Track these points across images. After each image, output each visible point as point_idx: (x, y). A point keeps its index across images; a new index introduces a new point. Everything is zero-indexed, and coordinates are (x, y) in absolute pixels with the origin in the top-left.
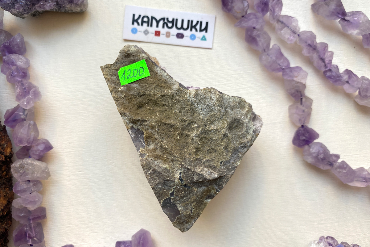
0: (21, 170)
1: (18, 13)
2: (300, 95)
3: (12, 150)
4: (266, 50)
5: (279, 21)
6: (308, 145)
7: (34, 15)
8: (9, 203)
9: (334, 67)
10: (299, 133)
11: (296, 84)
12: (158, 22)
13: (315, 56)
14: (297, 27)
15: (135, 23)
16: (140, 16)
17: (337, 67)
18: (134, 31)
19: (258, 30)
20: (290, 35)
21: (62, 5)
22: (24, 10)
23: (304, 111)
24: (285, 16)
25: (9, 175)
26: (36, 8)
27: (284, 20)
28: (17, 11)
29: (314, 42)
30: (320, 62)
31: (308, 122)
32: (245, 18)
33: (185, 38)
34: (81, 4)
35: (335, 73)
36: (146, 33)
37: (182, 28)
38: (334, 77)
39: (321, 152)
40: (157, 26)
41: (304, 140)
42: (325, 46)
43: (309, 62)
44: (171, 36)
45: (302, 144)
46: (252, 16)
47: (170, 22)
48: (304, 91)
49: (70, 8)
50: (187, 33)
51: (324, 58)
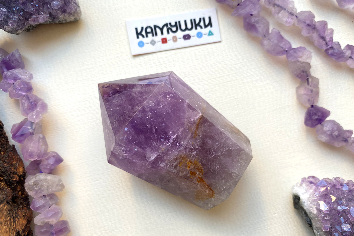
0: (35, 187)
1: (12, 30)
2: (306, 75)
3: (24, 169)
4: (266, 36)
5: (275, 5)
6: (320, 124)
7: (28, 30)
8: (29, 223)
9: (336, 44)
10: (311, 113)
11: (301, 65)
12: (162, 30)
14: (294, 8)
17: (339, 44)
18: (141, 44)
19: (256, 17)
20: (288, 18)
21: (55, 16)
22: (18, 26)
23: (312, 91)
25: (25, 194)
26: (30, 22)
27: (280, 3)
28: (11, 28)
29: (313, 21)
30: (321, 40)
31: (317, 102)
32: (241, 5)
33: (192, 38)
34: (74, 13)
35: (337, 50)
36: (153, 43)
37: (186, 28)
38: (337, 53)
39: (335, 129)
41: (317, 119)
42: (325, 24)
43: (310, 41)
44: (178, 40)
45: (315, 124)
46: (247, 3)
47: (173, 26)
48: (309, 71)
49: (64, 18)
51: (324, 36)
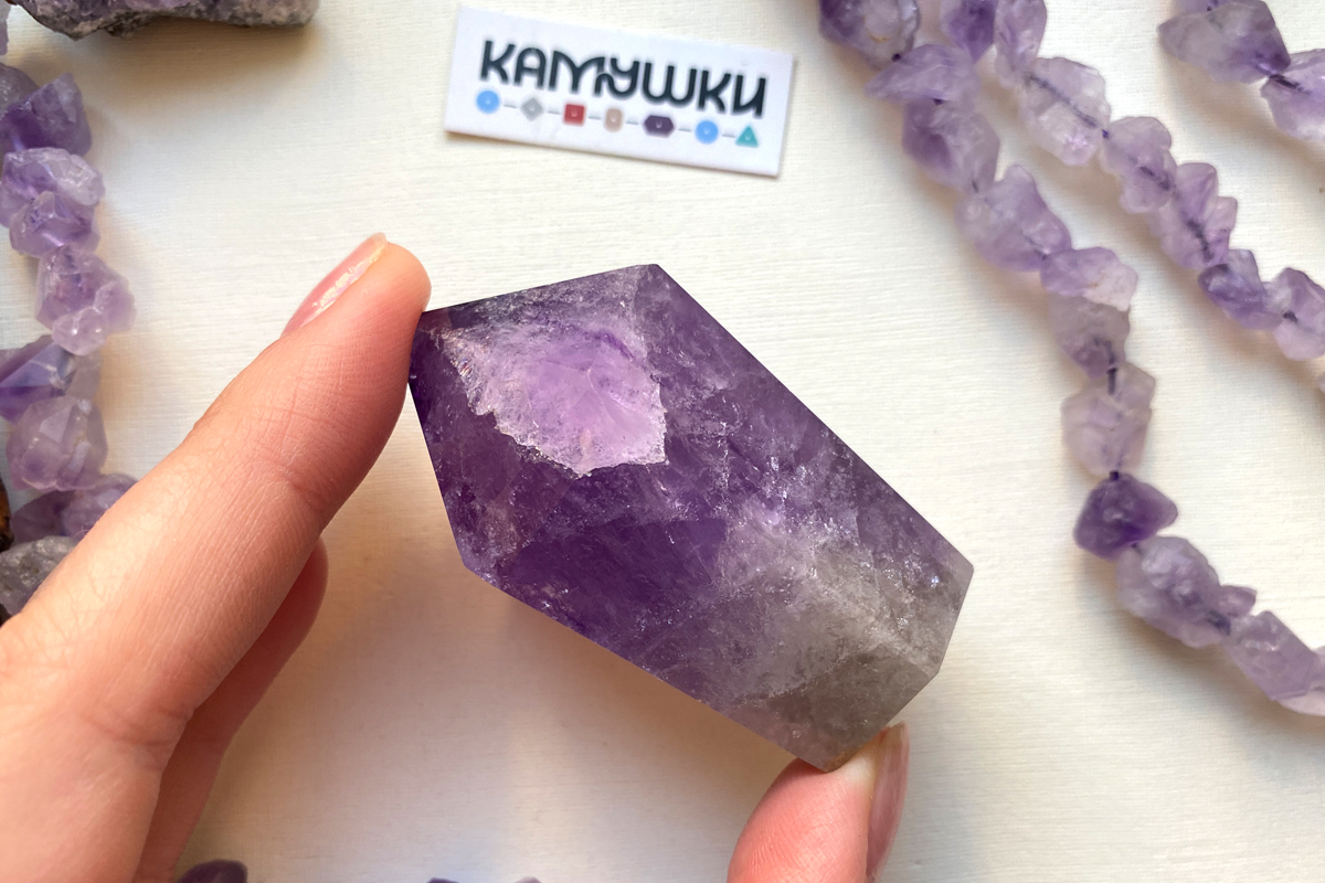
2: (1105, 355)
4: (981, 186)
5: (1031, 78)
6: (1134, 546)
7: (116, 30)
9: (1240, 258)
10: (1101, 501)
11: (1091, 314)
12: (577, 72)
13: (1167, 212)
14: (1101, 103)
15: (494, 75)
16: (511, 48)
17: (1251, 258)
18: (488, 102)
19: (952, 110)
20: (1074, 133)
22: (82, 5)
23: (1119, 416)
24: (1056, 59)
27: (1052, 76)
29: (1162, 157)
30: (1187, 236)
31: (1137, 462)
32: (906, 62)
33: (675, 134)
35: (1240, 279)
36: (532, 110)
37: (667, 95)
38: (1239, 291)
39: (1183, 570)
40: (575, 86)
41: (1118, 525)
42: (1206, 176)
43: (1146, 236)
44: (626, 128)
45: (1109, 541)
46: (928, 56)
47: (622, 73)
48: (1123, 342)
50: (685, 117)
51: (1200, 222)
